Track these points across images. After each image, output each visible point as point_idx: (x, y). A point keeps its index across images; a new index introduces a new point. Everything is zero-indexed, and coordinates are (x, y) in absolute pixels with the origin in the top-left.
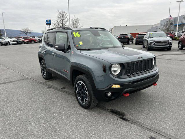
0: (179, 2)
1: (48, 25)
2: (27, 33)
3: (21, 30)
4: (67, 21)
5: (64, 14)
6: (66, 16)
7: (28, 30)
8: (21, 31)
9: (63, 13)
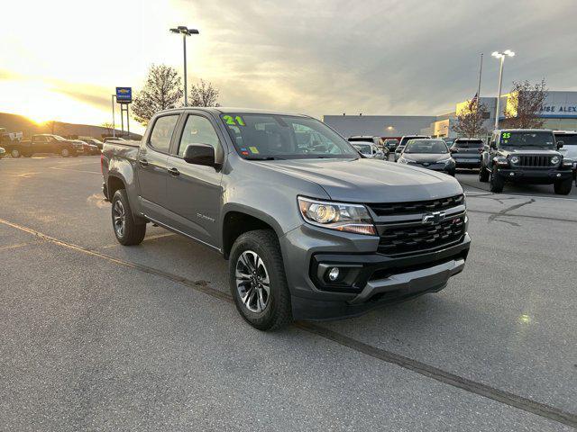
4: (177, 96)
5: (167, 76)
6: (174, 82)
9: (166, 72)
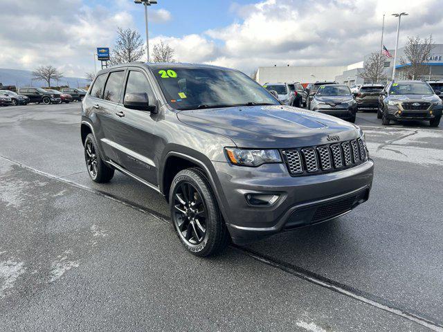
0: (397, 15)
1: (102, 60)
2: (49, 77)
3: (35, 71)
4: (141, 54)
5: (133, 38)
6: (138, 42)
7: (52, 72)
8: (35, 74)
9: (131, 35)
